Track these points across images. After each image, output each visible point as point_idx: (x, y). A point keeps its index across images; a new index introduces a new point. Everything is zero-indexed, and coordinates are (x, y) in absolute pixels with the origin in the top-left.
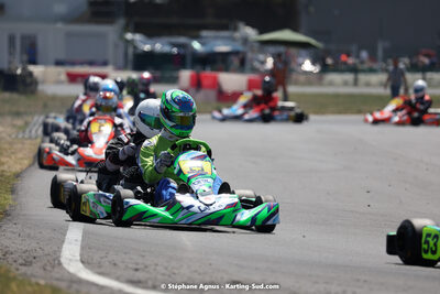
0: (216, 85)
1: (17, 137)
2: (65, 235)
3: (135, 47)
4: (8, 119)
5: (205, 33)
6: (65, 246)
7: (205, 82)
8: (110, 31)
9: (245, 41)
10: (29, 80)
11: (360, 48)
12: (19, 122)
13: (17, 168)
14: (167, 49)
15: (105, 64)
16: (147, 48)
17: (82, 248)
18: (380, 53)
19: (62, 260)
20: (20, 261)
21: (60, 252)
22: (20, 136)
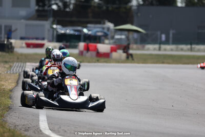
0: (96, 49)
1: (7, 73)
2: (39, 118)
3: (57, 32)
4: (2, 64)
5: (89, 25)
6: (40, 122)
7: (91, 48)
8: (46, 24)
9: (108, 29)
10: (10, 46)
11: (162, 33)
12: (7, 66)
13: (10, 87)
14: (72, 32)
15: (43, 39)
16: (63, 32)
17: (49, 124)
18: (171, 35)
19: (41, 129)
20: (23, 129)
21: (39, 125)
22: (9, 72)
